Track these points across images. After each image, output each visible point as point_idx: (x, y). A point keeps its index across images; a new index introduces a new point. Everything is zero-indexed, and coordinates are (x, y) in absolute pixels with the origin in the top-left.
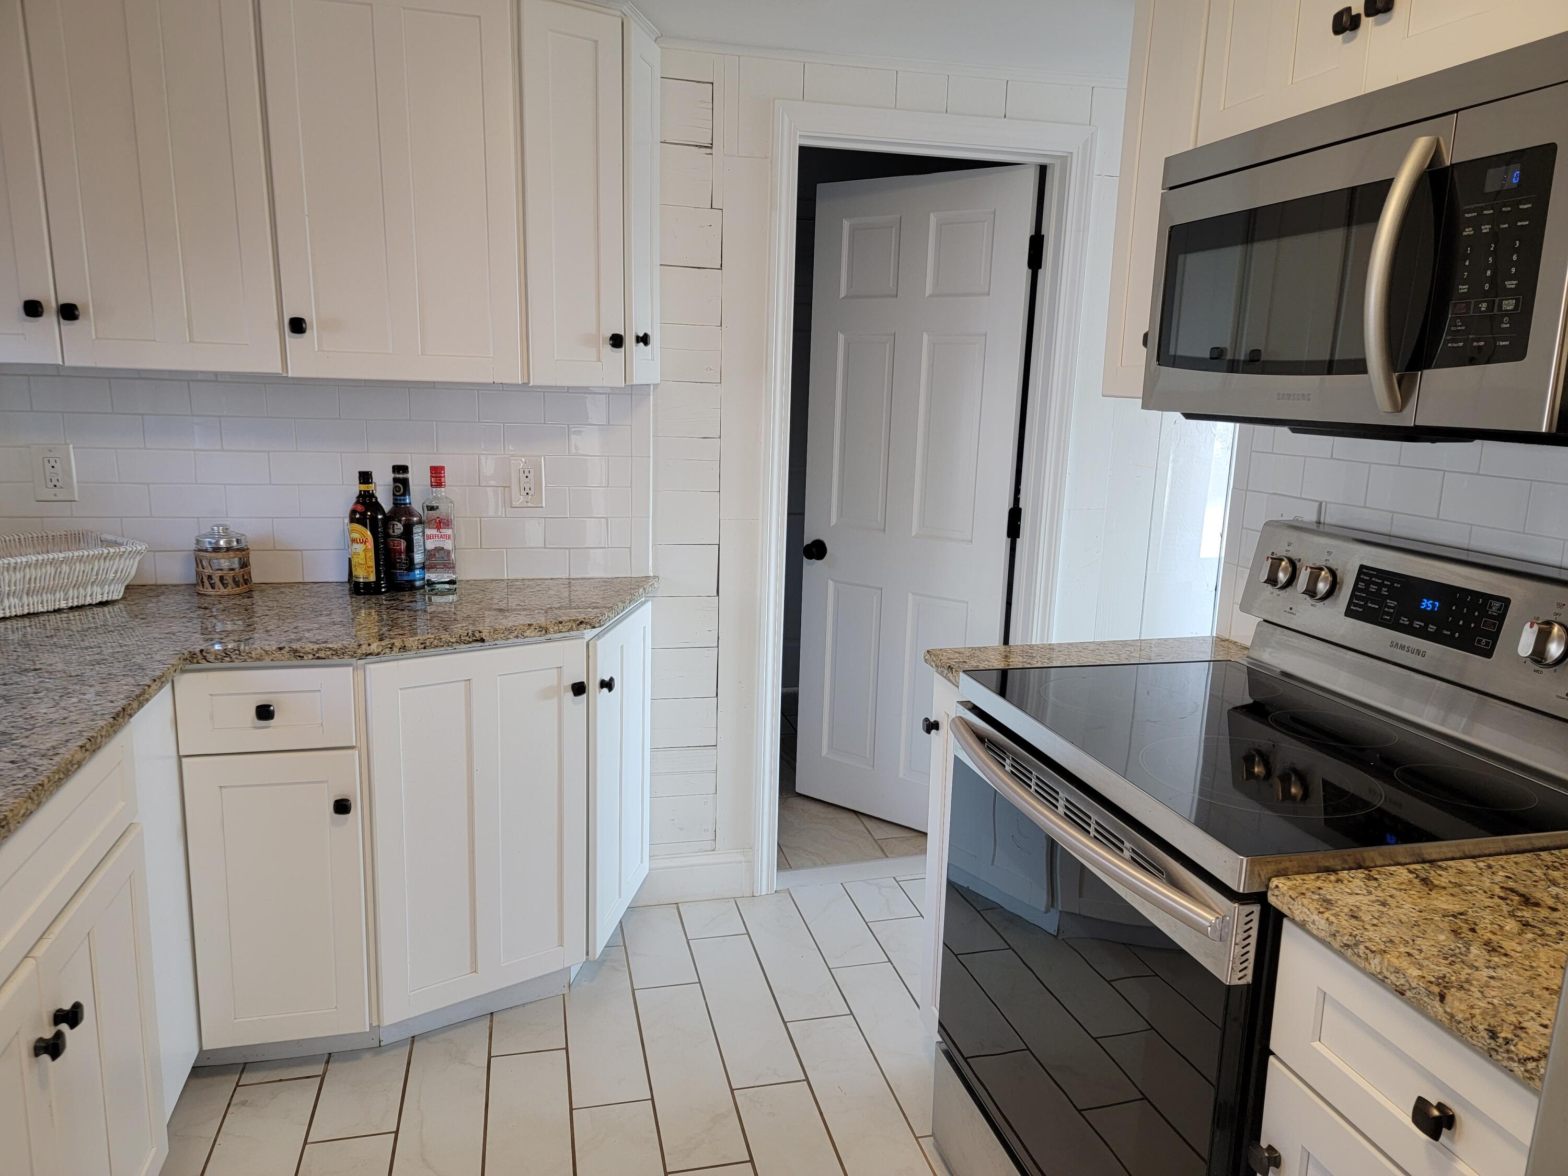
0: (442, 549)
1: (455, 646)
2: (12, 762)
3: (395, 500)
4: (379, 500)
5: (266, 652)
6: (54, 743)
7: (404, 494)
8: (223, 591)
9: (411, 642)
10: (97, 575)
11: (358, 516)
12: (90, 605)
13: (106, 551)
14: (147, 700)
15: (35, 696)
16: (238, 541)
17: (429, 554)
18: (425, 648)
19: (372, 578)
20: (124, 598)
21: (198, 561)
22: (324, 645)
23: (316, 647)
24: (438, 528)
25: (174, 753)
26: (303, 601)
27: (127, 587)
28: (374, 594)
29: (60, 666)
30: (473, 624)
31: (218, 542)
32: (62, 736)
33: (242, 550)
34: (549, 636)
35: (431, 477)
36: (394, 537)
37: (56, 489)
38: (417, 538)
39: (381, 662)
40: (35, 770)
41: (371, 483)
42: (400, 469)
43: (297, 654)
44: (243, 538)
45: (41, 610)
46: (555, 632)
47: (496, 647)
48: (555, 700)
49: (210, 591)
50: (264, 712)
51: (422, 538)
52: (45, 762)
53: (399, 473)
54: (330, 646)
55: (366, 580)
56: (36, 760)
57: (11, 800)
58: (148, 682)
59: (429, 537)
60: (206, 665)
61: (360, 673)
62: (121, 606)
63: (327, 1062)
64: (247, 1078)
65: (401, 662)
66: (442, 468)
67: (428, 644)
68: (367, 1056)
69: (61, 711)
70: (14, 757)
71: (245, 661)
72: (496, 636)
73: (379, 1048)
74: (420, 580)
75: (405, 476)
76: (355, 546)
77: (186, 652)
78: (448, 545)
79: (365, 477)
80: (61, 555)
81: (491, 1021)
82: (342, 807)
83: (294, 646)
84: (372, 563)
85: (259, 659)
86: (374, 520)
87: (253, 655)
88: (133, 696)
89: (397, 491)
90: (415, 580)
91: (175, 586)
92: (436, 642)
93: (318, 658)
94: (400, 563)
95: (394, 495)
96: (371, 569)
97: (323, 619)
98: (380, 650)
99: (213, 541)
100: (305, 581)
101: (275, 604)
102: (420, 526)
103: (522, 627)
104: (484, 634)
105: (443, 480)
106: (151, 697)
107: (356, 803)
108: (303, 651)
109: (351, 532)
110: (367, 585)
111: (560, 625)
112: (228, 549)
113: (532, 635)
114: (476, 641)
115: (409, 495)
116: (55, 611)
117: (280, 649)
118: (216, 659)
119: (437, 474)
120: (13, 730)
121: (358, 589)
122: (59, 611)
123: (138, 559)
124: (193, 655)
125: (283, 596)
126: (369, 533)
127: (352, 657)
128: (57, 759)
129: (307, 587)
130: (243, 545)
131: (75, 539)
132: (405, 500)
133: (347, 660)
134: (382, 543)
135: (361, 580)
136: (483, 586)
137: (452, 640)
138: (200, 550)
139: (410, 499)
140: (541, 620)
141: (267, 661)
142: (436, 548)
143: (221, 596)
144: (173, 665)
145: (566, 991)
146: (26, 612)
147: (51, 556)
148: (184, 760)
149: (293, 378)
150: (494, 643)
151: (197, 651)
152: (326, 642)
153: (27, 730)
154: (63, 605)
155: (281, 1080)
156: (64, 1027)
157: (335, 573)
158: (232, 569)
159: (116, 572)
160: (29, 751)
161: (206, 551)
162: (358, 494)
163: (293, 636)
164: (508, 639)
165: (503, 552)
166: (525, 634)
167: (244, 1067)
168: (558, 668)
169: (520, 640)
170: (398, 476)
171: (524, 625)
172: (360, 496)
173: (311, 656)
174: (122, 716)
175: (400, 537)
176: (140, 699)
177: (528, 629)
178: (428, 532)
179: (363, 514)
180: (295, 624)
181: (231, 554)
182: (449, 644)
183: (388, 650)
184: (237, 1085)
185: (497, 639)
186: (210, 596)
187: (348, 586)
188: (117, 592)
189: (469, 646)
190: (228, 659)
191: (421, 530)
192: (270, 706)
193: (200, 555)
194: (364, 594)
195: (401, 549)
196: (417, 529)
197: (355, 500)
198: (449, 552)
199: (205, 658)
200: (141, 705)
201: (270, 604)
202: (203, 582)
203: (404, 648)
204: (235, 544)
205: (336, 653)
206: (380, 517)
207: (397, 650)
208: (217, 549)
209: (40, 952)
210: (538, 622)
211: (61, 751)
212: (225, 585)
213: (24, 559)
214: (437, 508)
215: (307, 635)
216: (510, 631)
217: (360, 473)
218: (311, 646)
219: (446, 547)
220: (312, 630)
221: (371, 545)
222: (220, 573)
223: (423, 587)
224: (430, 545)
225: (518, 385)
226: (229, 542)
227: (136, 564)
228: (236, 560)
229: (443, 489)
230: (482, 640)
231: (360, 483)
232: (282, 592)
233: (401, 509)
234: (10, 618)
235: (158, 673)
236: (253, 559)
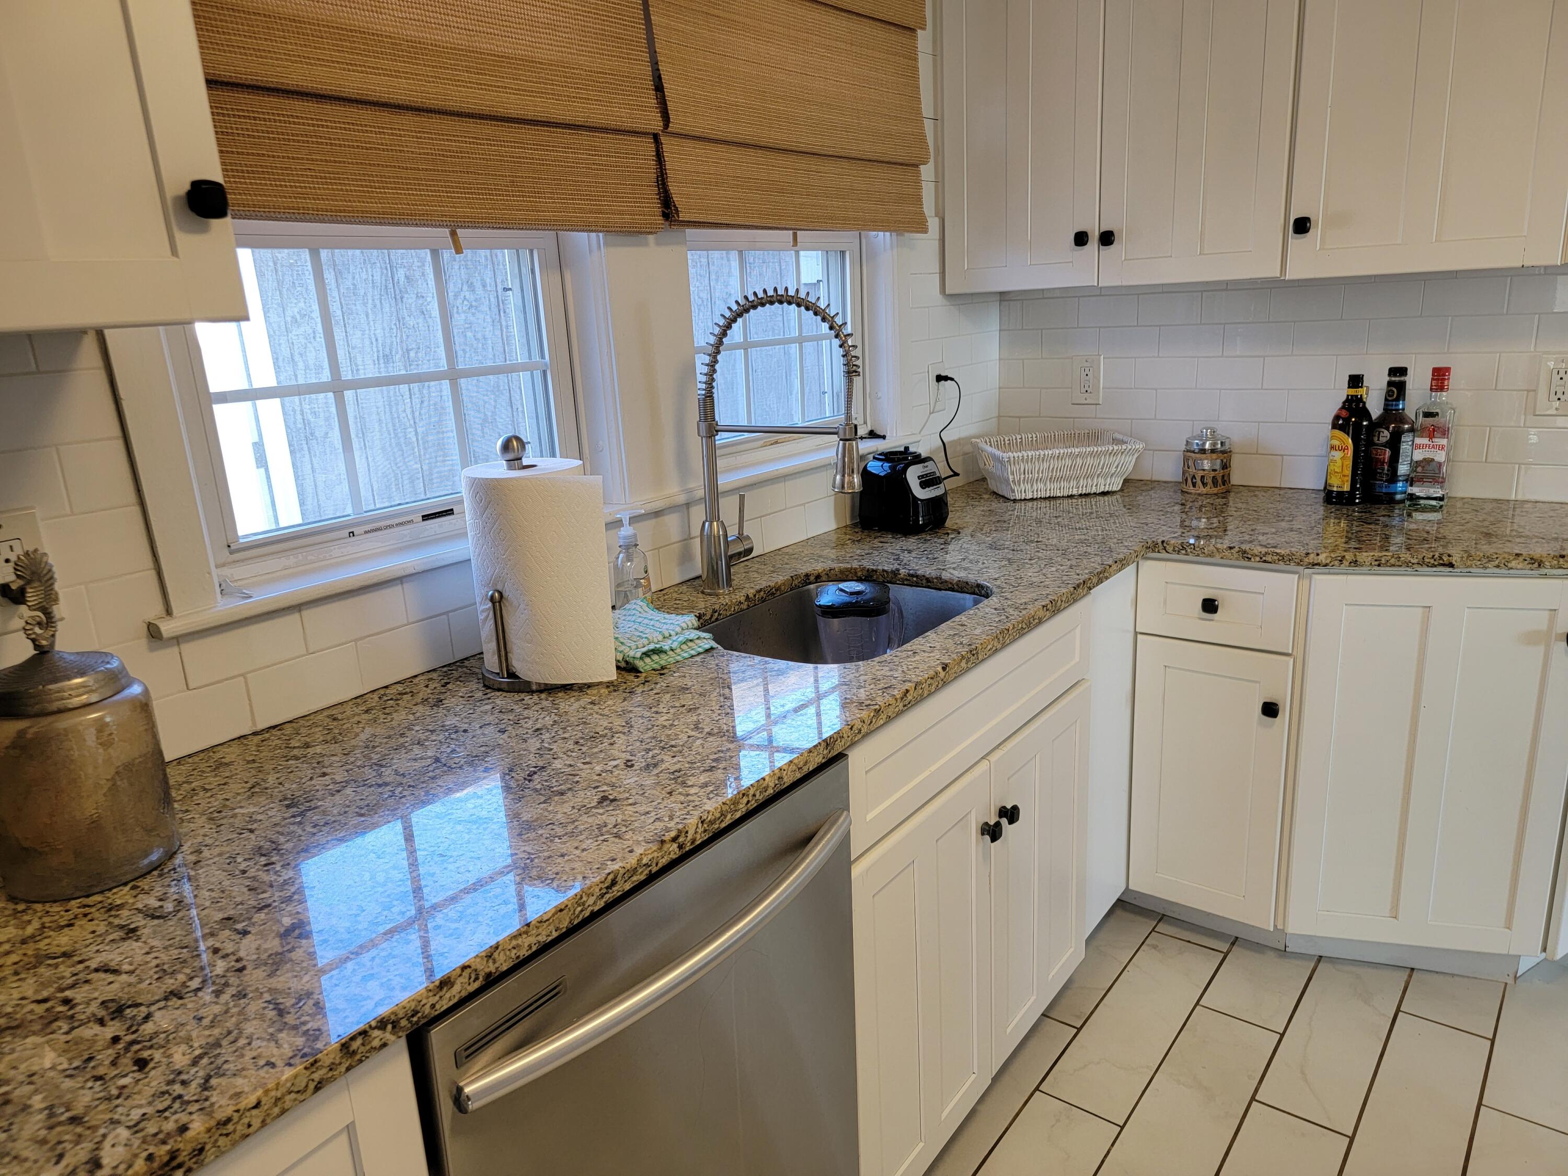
0: (1433, 460)
1: (1416, 567)
2: (996, 609)
3: (1386, 405)
4: (1368, 406)
5: (1217, 549)
6: (1027, 600)
7: (1397, 399)
8: (1202, 490)
9: (1364, 557)
10: (1102, 468)
11: (1340, 422)
12: (1095, 494)
13: (1111, 448)
14: (1107, 578)
15: (1029, 562)
16: (1222, 443)
17: (1415, 465)
18: (1379, 565)
19: (1347, 488)
20: (1122, 490)
21: (1186, 460)
22: (1272, 549)
23: (1264, 550)
24: (1431, 436)
25: (1132, 629)
26: (1270, 505)
27: (1126, 481)
28: (1346, 504)
29: (1055, 541)
30: (1444, 546)
31: (1204, 444)
32: (1034, 596)
33: (1223, 452)
34: (1543, 571)
35: (1433, 379)
36: (1377, 445)
37: (1087, 394)
38: (1405, 447)
39: (1329, 574)
40: (1007, 617)
41: (1361, 387)
42: (1399, 371)
43: (1245, 555)
44: (1227, 441)
45: (1059, 495)
46: (1552, 567)
47: (1469, 574)
48: (1542, 648)
49: (1191, 489)
50: (1210, 606)
51: (1410, 448)
52: (1016, 613)
53: (1395, 375)
54: (1278, 551)
55: (1340, 489)
56: (1011, 611)
57: (984, 636)
58: (1110, 562)
59: (1419, 447)
60: (1164, 555)
61: (1306, 582)
62: (1118, 496)
63: (1233, 944)
64: (1161, 927)
65: (1350, 577)
66: (1448, 369)
67: (1383, 561)
68: (1271, 954)
69: (1041, 577)
70: (997, 606)
71: (1198, 555)
72: (1469, 563)
73: (1283, 952)
74: (1402, 493)
75: (1402, 379)
76: (1333, 453)
77: (1150, 541)
78: (1440, 457)
79: (1356, 381)
80: (1077, 450)
81: (1410, 976)
82: (1270, 710)
83: (1244, 547)
84: (1348, 472)
85: (1211, 555)
86: (1358, 426)
87: (1206, 551)
88: (1095, 572)
89: (1390, 396)
90: (1395, 493)
91: (1165, 482)
92: (1393, 561)
93: (1265, 561)
94: (1380, 473)
95: (1386, 399)
96: (1346, 478)
97: (1283, 524)
98: (1328, 561)
99: (1200, 443)
100: (1282, 486)
101: (1244, 506)
102: (1411, 434)
103: (1506, 556)
104: (1454, 558)
105: (1446, 383)
106: (1111, 576)
107: (1284, 710)
108: (1251, 552)
109: (1333, 437)
110: (1340, 494)
111: (1561, 560)
112: (1213, 451)
113: (1519, 567)
114: (1443, 565)
115: (1404, 400)
116: (1068, 496)
117: (1231, 548)
118: (1174, 550)
119: (1440, 377)
120: (1005, 585)
121: (1332, 498)
122: (1071, 497)
123: (1136, 456)
124: (1155, 544)
125: (1255, 498)
126: (1350, 440)
127: (1298, 564)
128: (1024, 612)
129: (1282, 492)
130: (1227, 447)
131: (1094, 437)
132: (1398, 405)
133: (1292, 567)
134: (1363, 451)
135: (1335, 489)
136: (1475, 504)
137: (1413, 561)
138: (1188, 451)
139: (1404, 404)
140: (1538, 551)
141: (1217, 559)
142: (1425, 459)
143: (1199, 495)
144: (1135, 551)
145: (1510, 981)
146: (1048, 495)
147: (1070, 451)
148: (1139, 636)
149: (1289, 281)
150: (1468, 570)
151: (1159, 541)
152: (1275, 547)
153: (1014, 587)
154: (1075, 492)
155: (1189, 942)
156: (1004, 821)
157: (1311, 480)
158: (1214, 470)
159: (1117, 467)
160: (1009, 603)
161: (1193, 452)
162: (1344, 398)
163: (1247, 538)
164: (1486, 568)
165: (1514, 468)
166: (1510, 565)
167: (1162, 918)
168: (1551, 610)
169: (1504, 571)
170: (1393, 379)
171: (1509, 554)
172: (1347, 400)
173: (1258, 559)
174: (1084, 587)
175: (1386, 445)
176: (1101, 576)
177: (1514, 559)
178: (1418, 441)
179: (1347, 420)
180: (1254, 527)
181: (1214, 456)
182: (1408, 564)
183: (1337, 563)
184: (1153, 930)
185: (1471, 566)
186: (1190, 493)
187: (1322, 495)
188: (1116, 485)
189: (1434, 569)
190: (1183, 552)
191: (1411, 438)
192: (1215, 601)
193: (1191, 454)
194: (1335, 503)
195: (1384, 459)
196: (1406, 438)
197: (1340, 405)
198: (1440, 465)
199: (1165, 548)
200: (1100, 581)
201: (1240, 505)
202: (1186, 480)
203: (1355, 563)
204: (1219, 446)
205: (1282, 558)
206: (1365, 423)
207: (1347, 564)
208: (1203, 451)
209: (994, 757)
210: (1531, 553)
211: (1029, 607)
212: (1204, 484)
213: (1050, 452)
214: (1437, 414)
215: (1261, 538)
216: (1490, 559)
217: (1350, 376)
218: (1260, 549)
219: (1437, 459)
220: (1267, 534)
221: (1350, 453)
222: (1201, 473)
223: (1402, 501)
224: (1418, 456)
225: (1557, 266)
226: (1214, 444)
227: (1134, 460)
228: (1219, 461)
229: (1444, 394)
230: (1451, 565)
231: (1349, 387)
232: (1255, 496)
233: (1392, 414)
234: (1036, 499)
235: (1121, 556)
236: (1236, 462)
